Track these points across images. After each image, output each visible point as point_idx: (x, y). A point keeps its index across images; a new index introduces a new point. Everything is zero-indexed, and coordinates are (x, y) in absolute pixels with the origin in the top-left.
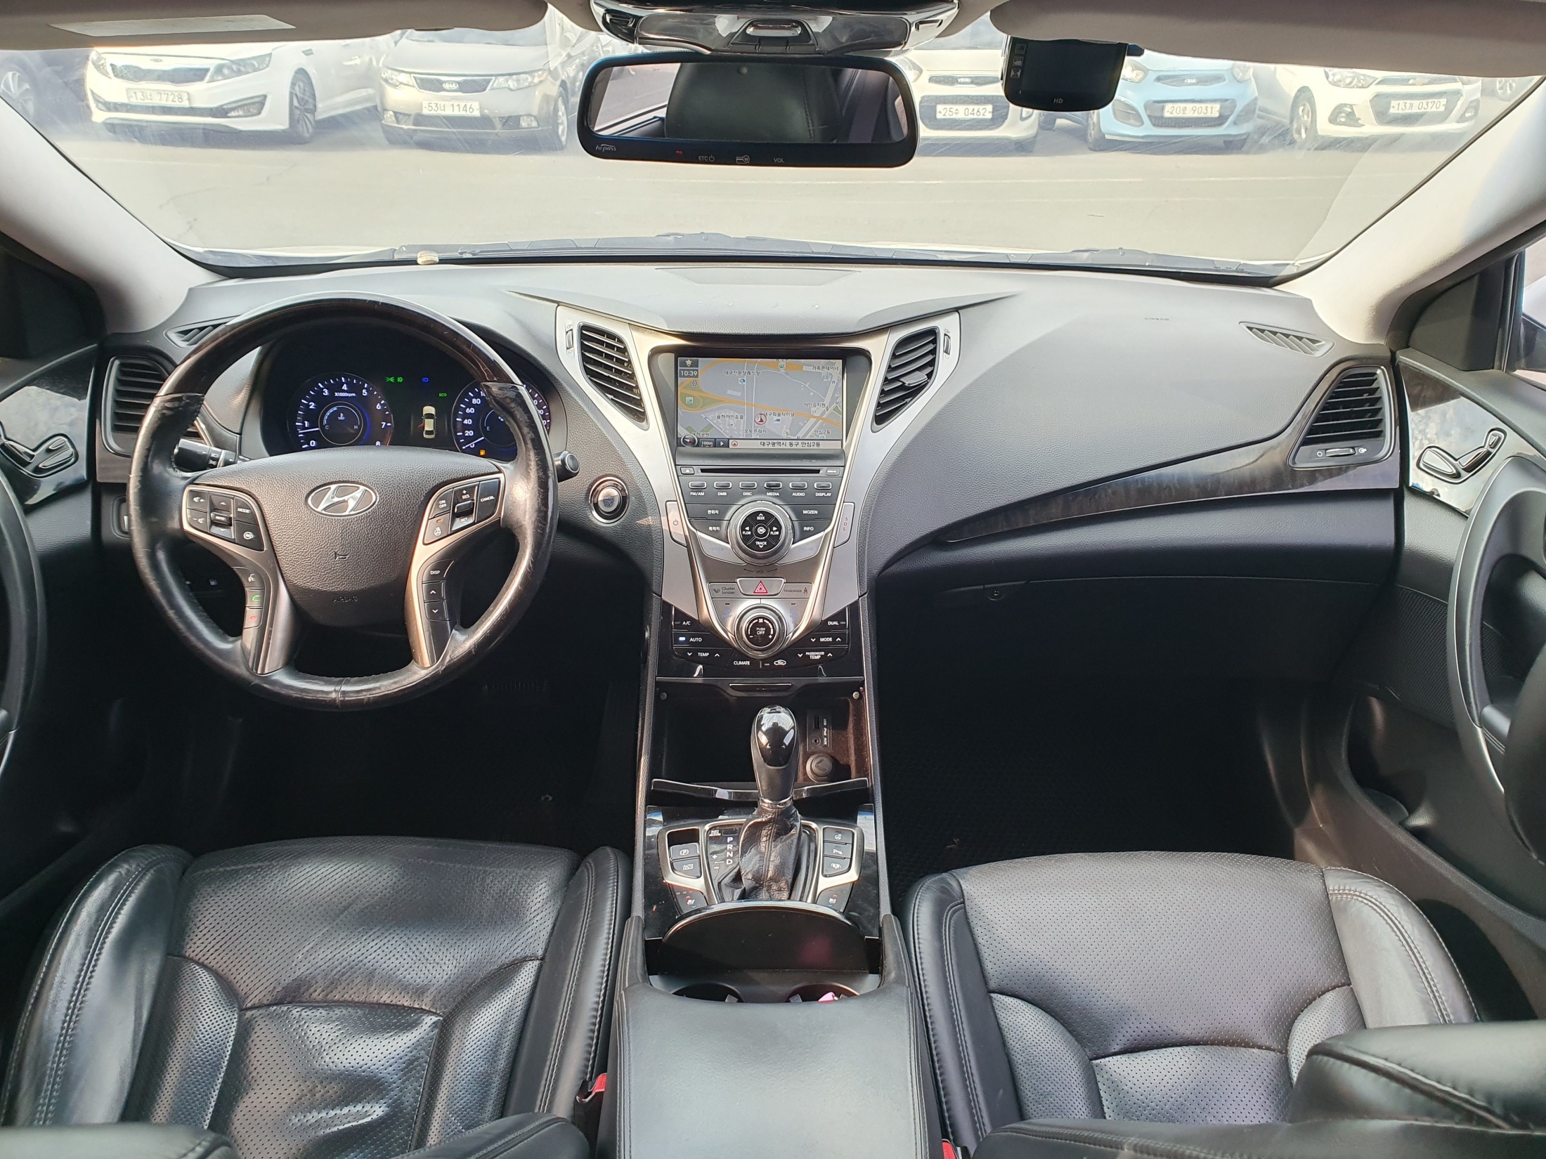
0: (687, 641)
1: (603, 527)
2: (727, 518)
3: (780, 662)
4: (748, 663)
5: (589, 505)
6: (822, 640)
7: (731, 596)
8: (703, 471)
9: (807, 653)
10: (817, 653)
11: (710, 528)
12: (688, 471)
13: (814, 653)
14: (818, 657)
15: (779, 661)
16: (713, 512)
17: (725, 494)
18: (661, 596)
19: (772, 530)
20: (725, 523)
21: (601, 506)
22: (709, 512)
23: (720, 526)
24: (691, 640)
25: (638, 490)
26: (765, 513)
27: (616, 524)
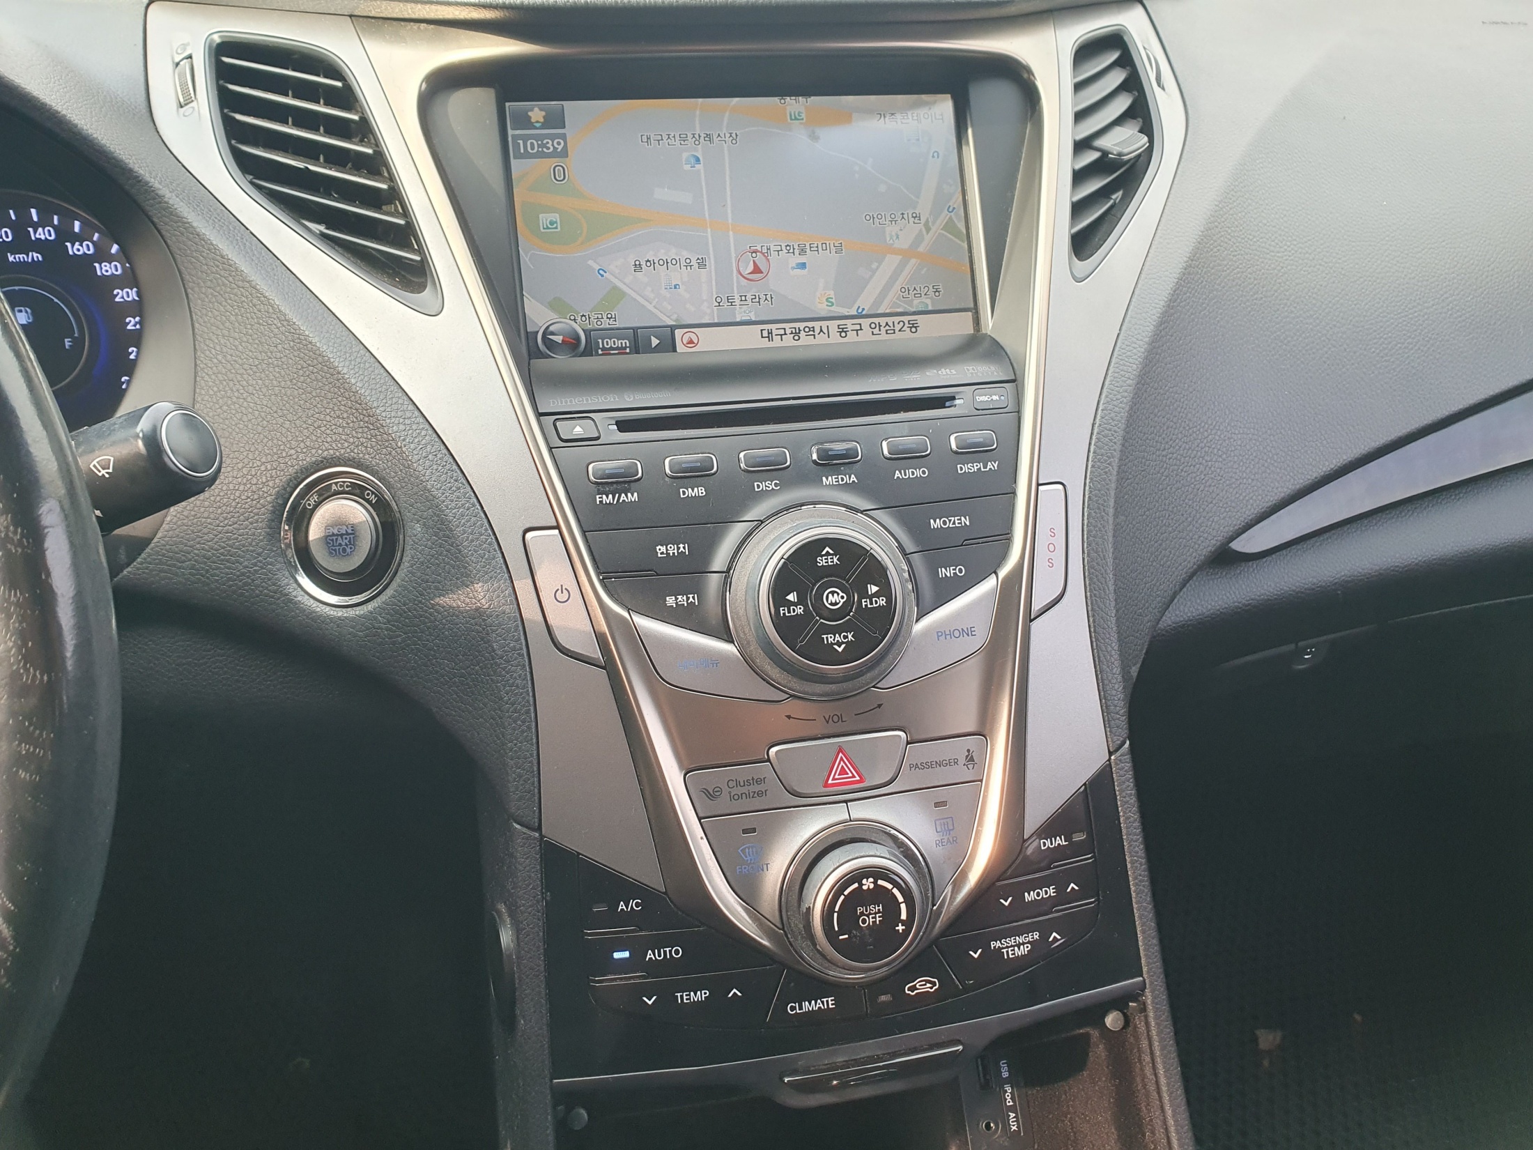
0: (636, 962)
1: (332, 620)
2: (719, 562)
3: (923, 985)
4: (830, 1002)
5: (284, 554)
6: (1030, 897)
7: (757, 803)
8: (623, 426)
9: (993, 944)
10: (1020, 939)
11: (670, 601)
12: (578, 430)
13: (1011, 941)
14: (1024, 950)
15: (918, 983)
16: (672, 550)
17: (701, 491)
18: (539, 829)
19: (864, 594)
20: (714, 581)
21: (320, 555)
22: (661, 549)
23: (698, 589)
24: (650, 955)
25: (429, 499)
26: (839, 545)
27: (370, 606)
